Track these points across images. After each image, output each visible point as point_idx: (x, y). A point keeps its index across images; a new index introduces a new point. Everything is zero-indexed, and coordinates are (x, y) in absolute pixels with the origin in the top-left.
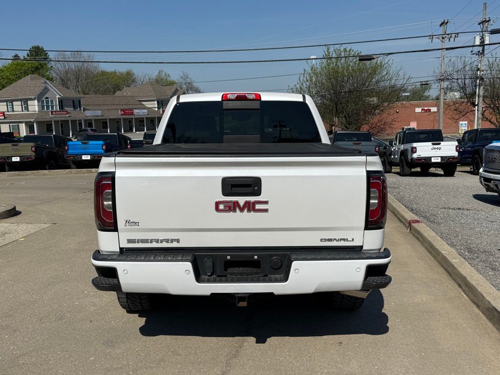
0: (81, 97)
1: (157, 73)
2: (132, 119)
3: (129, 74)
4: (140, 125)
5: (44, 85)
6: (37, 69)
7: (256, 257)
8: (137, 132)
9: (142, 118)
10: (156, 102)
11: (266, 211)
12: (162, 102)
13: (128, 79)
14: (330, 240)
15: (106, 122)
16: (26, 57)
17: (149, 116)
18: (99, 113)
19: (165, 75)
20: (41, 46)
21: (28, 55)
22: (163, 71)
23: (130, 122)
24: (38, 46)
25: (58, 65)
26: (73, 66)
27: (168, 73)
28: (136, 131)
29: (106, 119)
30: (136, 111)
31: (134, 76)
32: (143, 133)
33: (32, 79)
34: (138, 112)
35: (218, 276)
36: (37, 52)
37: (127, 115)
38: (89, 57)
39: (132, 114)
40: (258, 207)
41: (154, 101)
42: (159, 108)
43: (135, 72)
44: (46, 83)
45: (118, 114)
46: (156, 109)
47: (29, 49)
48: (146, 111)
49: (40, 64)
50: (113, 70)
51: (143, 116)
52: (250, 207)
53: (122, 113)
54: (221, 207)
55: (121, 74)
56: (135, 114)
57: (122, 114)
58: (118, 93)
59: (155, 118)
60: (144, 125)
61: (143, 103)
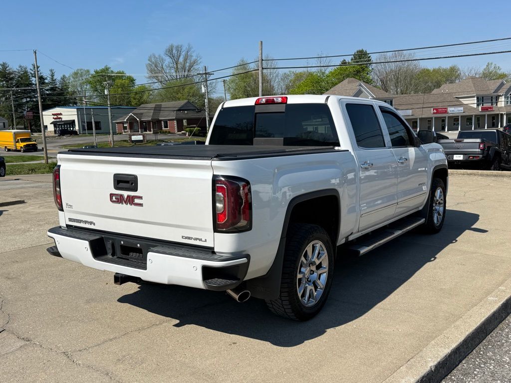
0: (394, 98)
1: (485, 67)
2: (445, 117)
3: (453, 70)
4: (454, 124)
5: (358, 87)
6: (358, 72)
7: (139, 245)
8: (450, 132)
9: (457, 116)
10: (475, 98)
11: (141, 205)
12: (483, 98)
13: (451, 76)
14: (189, 238)
15: (416, 122)
16: (350, 61)
17: (464, 114)
18: (410, 112)
19: (494, 68)
20: (364, 50)
21: (352, 60)
22: (492, 64)
23: (443, 121)
24: (362, 50)
25: (379, 66)
26: (393, 66)
27: (497, 65)
28: (448, 130)
29: (417, 119)
30: (450, 109)
31: (459, 72)
32: (458, 132)
33: (349, 83)
34: (453, 111)
35: (118, 258)
36: (362, 56)
37: (440, 113)
38: (410, 54)
39: (446, 112)
40: (137, 201)
41: (474, 97)
42: (478, 105)
43: (460, 68)
44: (360, 85)
45: (430, 113)
46: (475, 106)
47: (353, 54)
48: (462, 108)
49: (362, 68)
50: (437, 67)
51: (458, 115)
52: (130, 200)
53: (435, 111)
54: (114, 199)
55: (445, 70)
56: (449, 112)
57: (434, 113)
58: (435, 91)
59: (472, 116)
60: (458, 124)
61: (460, 100)
